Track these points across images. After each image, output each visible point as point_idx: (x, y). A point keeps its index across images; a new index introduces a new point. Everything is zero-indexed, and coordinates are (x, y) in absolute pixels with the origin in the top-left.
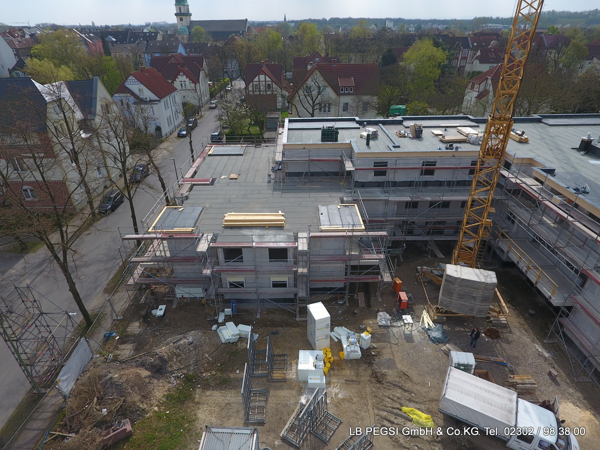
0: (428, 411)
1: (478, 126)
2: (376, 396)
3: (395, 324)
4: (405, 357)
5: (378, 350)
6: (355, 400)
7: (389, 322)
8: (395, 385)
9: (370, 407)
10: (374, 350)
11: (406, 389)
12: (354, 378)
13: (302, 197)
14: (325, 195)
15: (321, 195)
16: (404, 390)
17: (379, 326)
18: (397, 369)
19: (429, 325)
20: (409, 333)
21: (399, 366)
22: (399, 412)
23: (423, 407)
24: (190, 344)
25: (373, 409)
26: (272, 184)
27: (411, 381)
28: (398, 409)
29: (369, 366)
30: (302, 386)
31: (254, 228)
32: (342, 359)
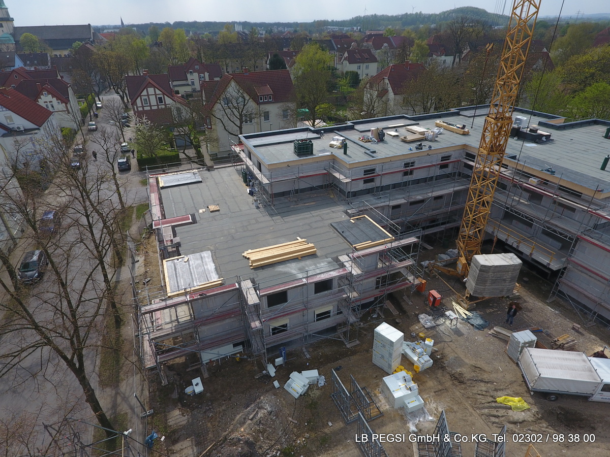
0: (517, 394)
1: (418, 124)
2: (468, 398)
3: (438, 322)
4: (466, 351)
5: (440, 353)
6: (455, 408)
7: (433, 322)
8: (476, 380)
9: (471, 410)
10: (438, 353)
11: (487, 380)
12: (440, 387)
13: (306, 218)
14: (327, 212)
15: (324, 212)
16: (485, 382)
17: (426, 329)
18: (468, 364)
19: (466, 314)
20: (454, 327)
21: (467, 361)
22: (497, 404)
23: (509, 392)
24: (270, 413)
25: (475, 410)
26: (262, 209)
27: (485, 371)
28: (493, 402)
29: (443, 370)
30: (402, 413)
31: (287, 262)
32: (418, 372)
